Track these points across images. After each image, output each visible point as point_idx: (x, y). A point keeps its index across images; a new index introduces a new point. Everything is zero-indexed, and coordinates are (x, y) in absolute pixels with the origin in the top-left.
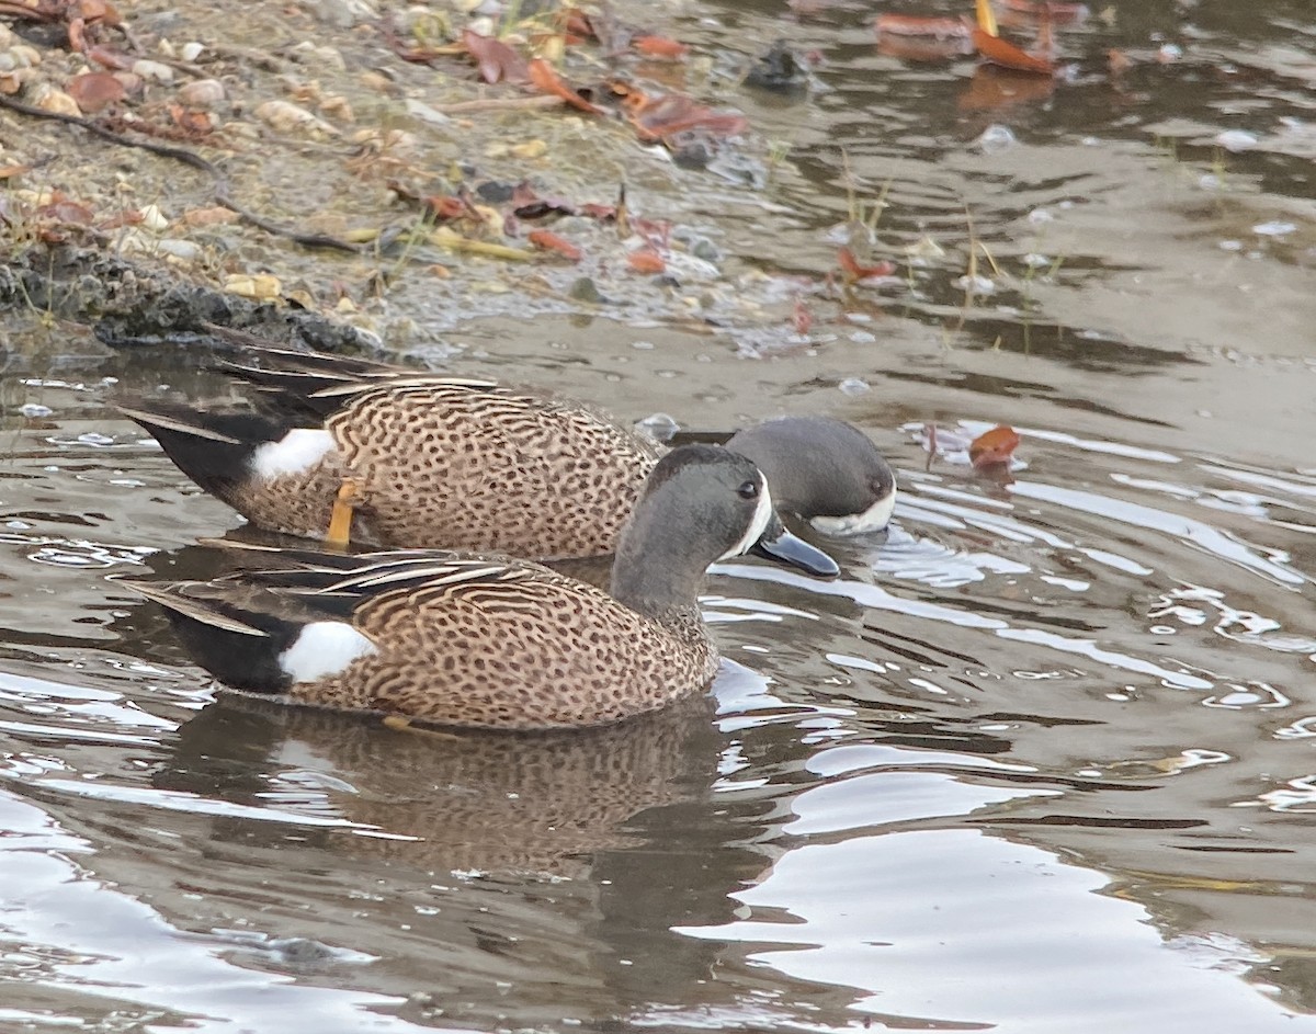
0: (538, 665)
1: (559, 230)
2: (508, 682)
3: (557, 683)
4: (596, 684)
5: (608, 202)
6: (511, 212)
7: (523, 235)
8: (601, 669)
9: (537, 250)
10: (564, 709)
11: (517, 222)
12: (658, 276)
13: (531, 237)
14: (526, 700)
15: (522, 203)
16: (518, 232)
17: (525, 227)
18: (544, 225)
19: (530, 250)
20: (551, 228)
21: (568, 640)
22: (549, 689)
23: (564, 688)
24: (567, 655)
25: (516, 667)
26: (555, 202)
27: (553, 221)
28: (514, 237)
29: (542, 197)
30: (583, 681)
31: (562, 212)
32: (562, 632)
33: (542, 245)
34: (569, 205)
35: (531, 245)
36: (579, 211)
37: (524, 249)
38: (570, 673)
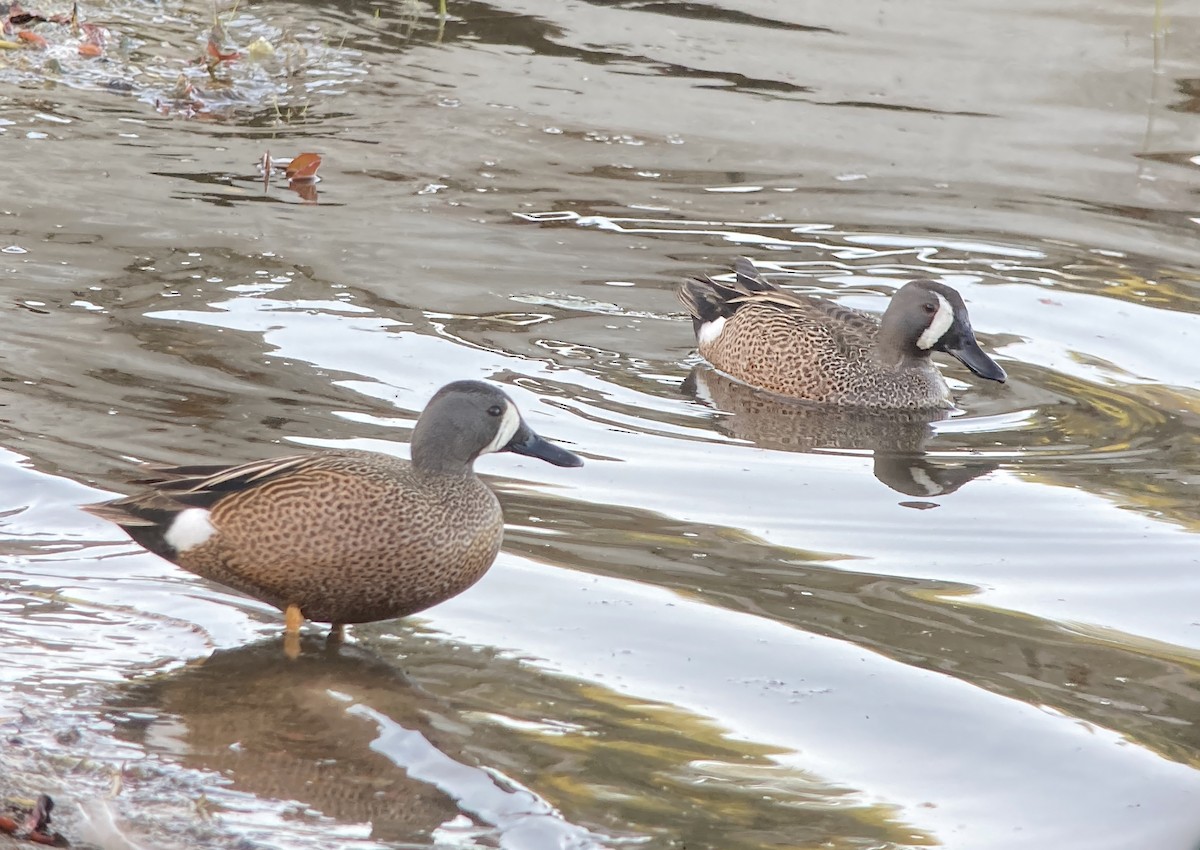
0: (300, 531)
1: (36, 30)
2: (284, 547)
3: (312, 541)
4: (338, 538)
5: (67, 13)
6: (7, 20)
7: (16, 34)
8: (341, 528)
9: (24, 42)
10: (321, 558)
11: (12, 26)
12: (97, 58)
13: (20, 35)
14: (297, 556)
15: (15, 14)
16: (12, 33)
17: (16, 29)
18: (28, 27)
19: (19, 43)
20: (32, 30)
21: (321, 510)
22: (308, 545)
23: (317, 543)
24: (320, 521)
25: (287, 536)
26: (33, 13)
27: (33, 25)
28: (10, 35)
29: (26, 10)
30: (329, 536)
31: (40, 19)
32: (319, 505)
33: (27, 39)
34: (44, 15)
35: (20, 40)
36: (48, 19)
37: (16, 42)
38: (321, 532)
